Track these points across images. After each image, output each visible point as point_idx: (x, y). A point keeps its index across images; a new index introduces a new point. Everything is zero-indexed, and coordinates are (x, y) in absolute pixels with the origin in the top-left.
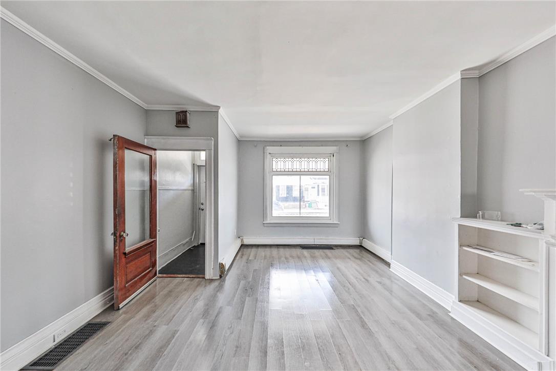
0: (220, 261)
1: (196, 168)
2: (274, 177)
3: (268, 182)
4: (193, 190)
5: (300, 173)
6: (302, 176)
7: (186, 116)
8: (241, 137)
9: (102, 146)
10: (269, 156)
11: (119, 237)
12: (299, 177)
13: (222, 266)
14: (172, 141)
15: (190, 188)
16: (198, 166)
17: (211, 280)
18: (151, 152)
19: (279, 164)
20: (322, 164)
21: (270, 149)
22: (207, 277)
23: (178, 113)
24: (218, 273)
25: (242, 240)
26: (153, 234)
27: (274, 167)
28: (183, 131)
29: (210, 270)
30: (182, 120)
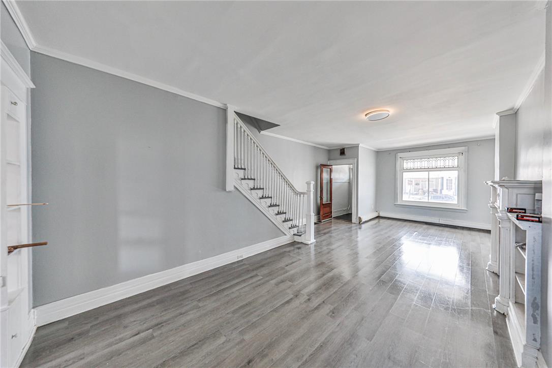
0: (359, 216)
1: (351, 170)
2: (404, 173)
3: (398, 177)
4: (349, 183)
5: (428, 170)
6: (430, 172)
7: (344, 151)
8: (379, 149)
9: (317, 167)
10: (399, 159)
11: (321, 199)
12: (427, 172)
13: (361, 218)
14: (338, 161)
15: (348, 181)
17: (355, 223)
18: (330, 167)
19: (408, 164)
20: (453, 162)
21: (400, 155)
22: (353, 221)
23: (341, 150)
24: (358, 221)
25: (379, 214)
26: (331, 200)
27: (404, 167)
28: (343, 156)
29: (354, 219)
30: (342, 152)
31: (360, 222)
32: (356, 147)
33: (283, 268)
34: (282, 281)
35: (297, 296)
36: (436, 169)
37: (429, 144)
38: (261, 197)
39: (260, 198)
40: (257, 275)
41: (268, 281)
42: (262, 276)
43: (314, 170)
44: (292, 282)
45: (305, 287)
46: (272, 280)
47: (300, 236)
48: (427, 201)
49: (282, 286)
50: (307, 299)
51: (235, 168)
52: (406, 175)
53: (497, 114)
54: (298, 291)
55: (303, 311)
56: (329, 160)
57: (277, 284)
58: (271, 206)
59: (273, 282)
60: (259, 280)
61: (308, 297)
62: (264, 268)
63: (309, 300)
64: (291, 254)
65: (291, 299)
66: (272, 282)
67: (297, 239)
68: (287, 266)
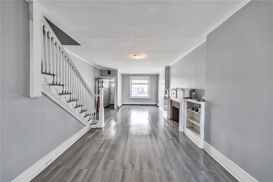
0: (118, 105)
1: (110, 82)
2: (132, 85)
3: (130, 86)
4: (109, 89)
5: (140, 84)
7: (110, 72)
8: (123, 74)
9: (96, 79)
10: (130, 79)
13: (118, 106)
14: (107, 77)
16: (111, 82)
17: (116, 109)
18: (102, 80)
19: (134, 81)
20: (146, 82)
21: (131, 77)
22: (115, 109)
23: (108, 71)
24: (117, 108)
25: (123, 103)
27: (132, 82)
28: (109, 75)
29: (115, 107)
30: (109, 72)
31: (118, 108)
32: (116, 71)
33: (98, 153)
34: (107, 163)
35: (124, 168)
36: (142, 84)
37: (139, 74)
38: (69, 100)
39: (68, 102)
40: (80, 171)
41: (95, 170)
42: (87, 169)
43: (94, 81)
44: (113, 159)
45: (123, 158)
46: (97, 167)
47: (96, 124)
48: (139, 96)
49: (110, 167)
50: (131, 166)
51: (42, 73)
52: (133, 86)
53: (165, 67)
54: (123, 164)
55: (137, 177)
56: (101, 76)
57: (104, 168)
58: (77, 107)
59: (100, 168)
60: (87, 173)
61: (131, 164)
62: (82, 160)
63: (133, 166)
64: (96, 139)
65: (123, 173)
66: (98, 168)
67: (94, 126)
68: (100, 149)
